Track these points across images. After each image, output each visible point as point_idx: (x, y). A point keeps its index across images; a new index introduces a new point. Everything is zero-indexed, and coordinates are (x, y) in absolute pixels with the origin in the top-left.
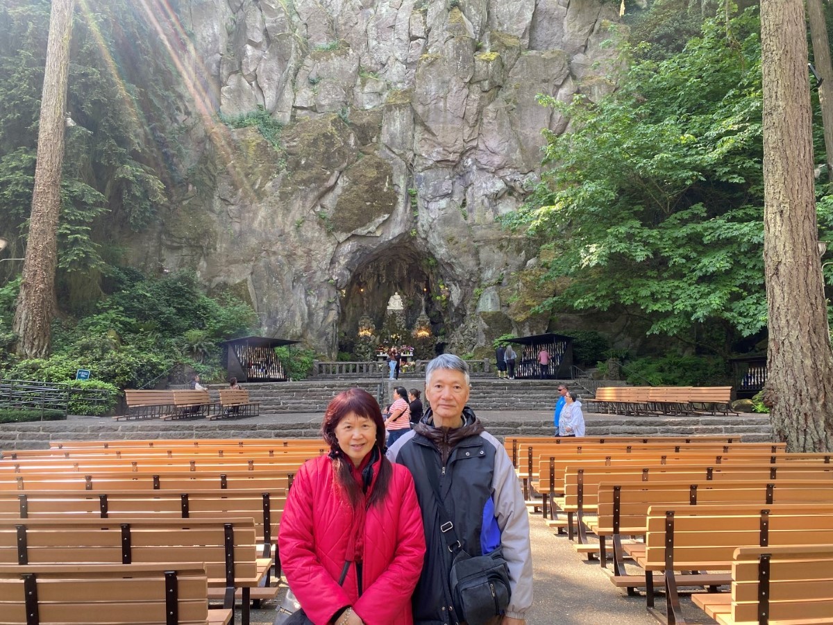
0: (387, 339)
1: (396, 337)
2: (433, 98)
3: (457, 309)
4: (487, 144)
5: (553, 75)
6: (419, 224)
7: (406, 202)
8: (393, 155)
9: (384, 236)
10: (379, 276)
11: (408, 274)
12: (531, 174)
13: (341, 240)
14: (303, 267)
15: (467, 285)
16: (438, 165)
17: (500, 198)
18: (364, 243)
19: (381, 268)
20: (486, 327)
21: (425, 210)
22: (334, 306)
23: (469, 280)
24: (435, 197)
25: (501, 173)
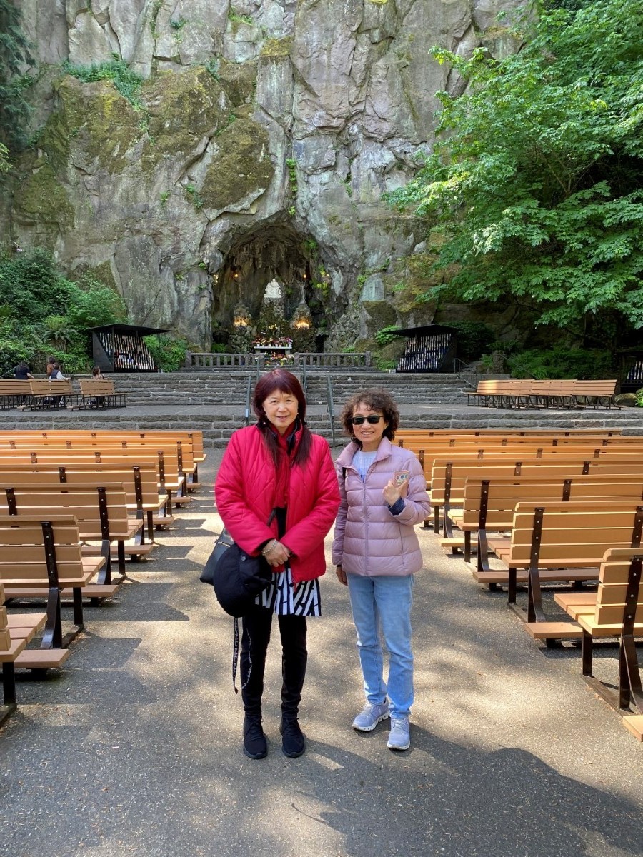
0: (265, 330)
1: (274, 328)
2: (314, 50)
3: (339, 298)
4: (375, 109)
5: (454, 24)
6: (298, 201)
7: (285, 175)
8: (269, 119)
9: (259, 214)
10: (255, 260)
11: (287, 258)
12: (422, 146)
13: (212, 219)
14: (170, 248)
15: (350, 271)
16: (320, 131)
17: (388, 173)
18: (238, 221)
19: (258, 251)
20: (369, 318)
21: (305, 185)
22: (206, 293)
23: (352, 266)
24: (316, 170)
25: (391, 143)
